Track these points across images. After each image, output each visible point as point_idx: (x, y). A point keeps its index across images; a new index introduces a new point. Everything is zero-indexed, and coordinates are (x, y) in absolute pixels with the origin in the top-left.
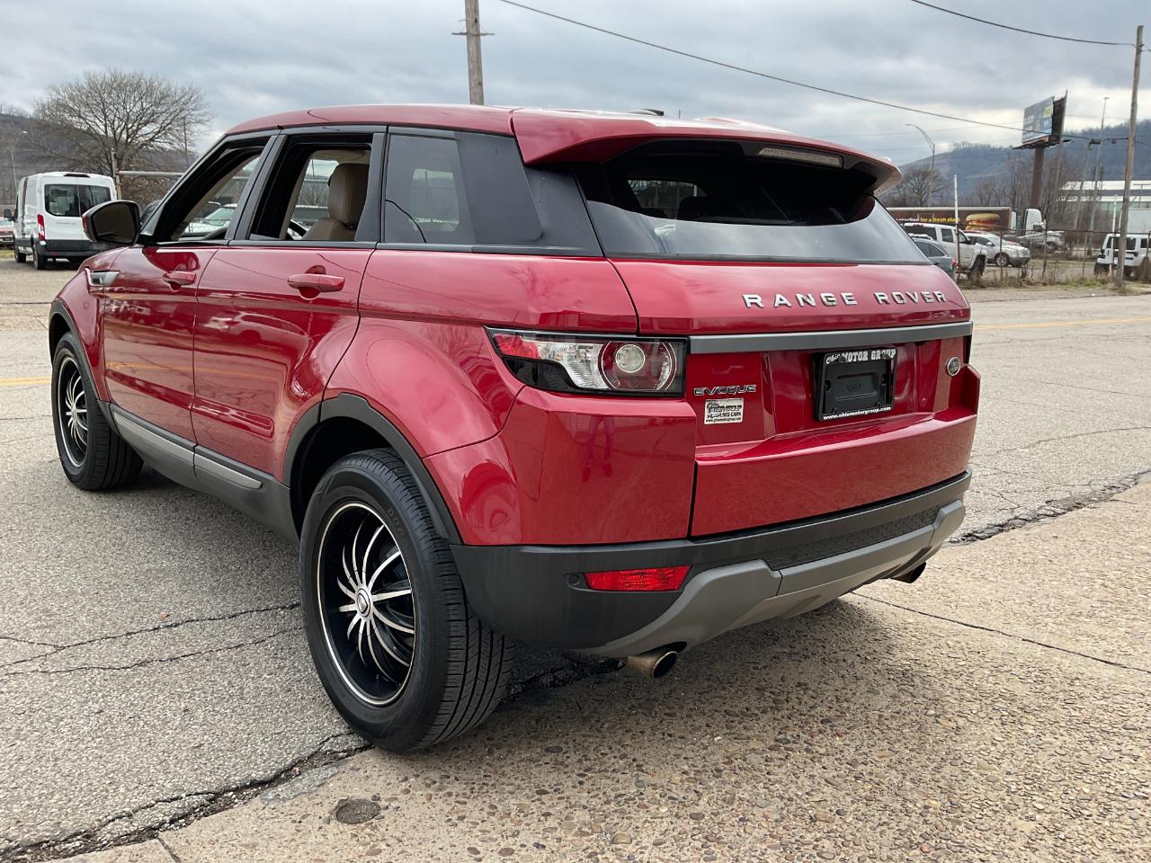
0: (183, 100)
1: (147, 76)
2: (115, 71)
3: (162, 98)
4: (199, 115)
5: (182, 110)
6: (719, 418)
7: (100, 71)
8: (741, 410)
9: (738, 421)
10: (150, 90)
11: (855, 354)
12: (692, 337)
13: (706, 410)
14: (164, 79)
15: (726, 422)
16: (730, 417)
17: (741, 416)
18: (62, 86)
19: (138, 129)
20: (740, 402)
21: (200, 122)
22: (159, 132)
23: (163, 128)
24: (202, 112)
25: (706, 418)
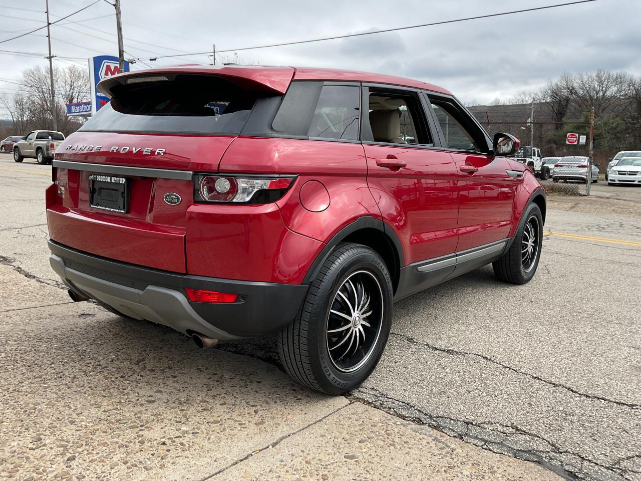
11: (104, 177)
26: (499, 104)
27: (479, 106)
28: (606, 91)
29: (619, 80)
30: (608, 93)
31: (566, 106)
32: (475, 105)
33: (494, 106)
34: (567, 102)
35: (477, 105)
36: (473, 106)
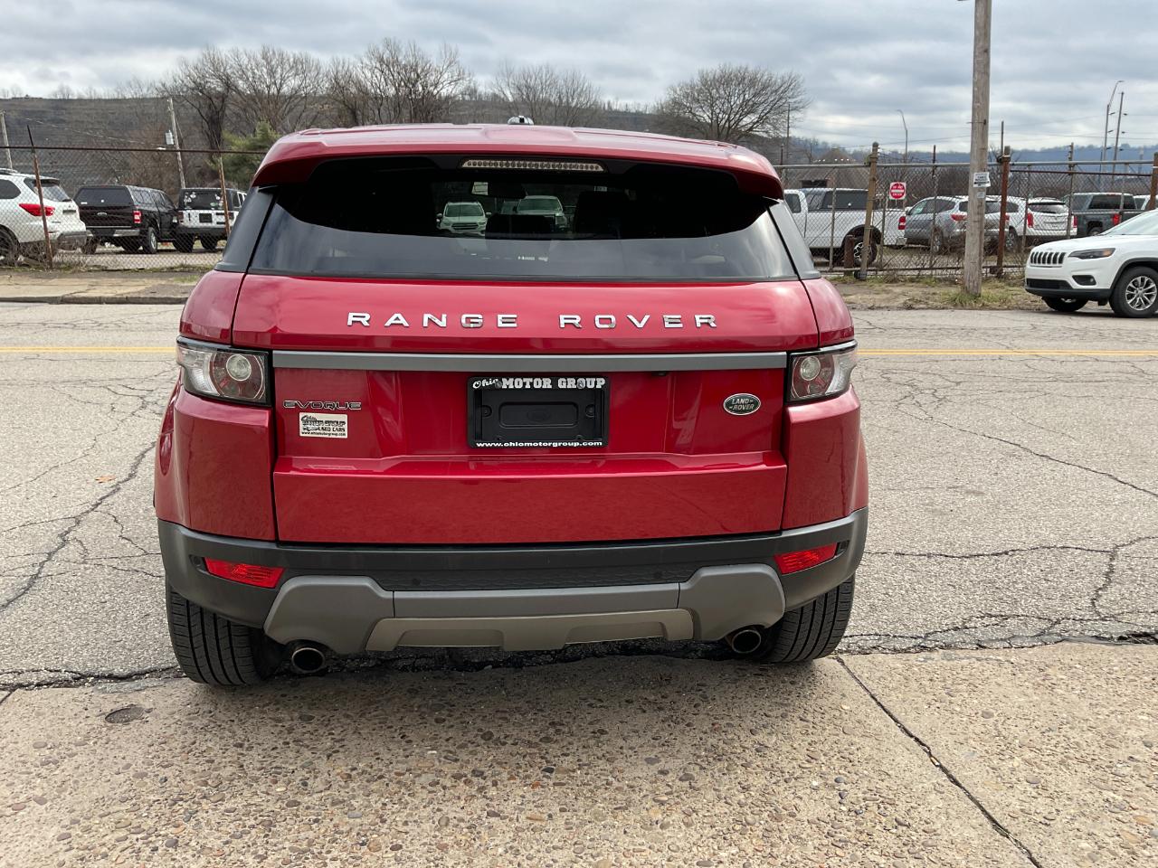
0: (782, 88)
1: (751, 69)
2: (725, 65)
3: (763, 90)
4: (795, 102)
5: (781, 98)
6: (318, 431)
7: (713, 67)
8: (346, 426)
9: (343, 437)
10: (753, 82)
11: (528, 380)
12: (274, 352)
13: (301, 422)
14: (766, 70)
15: (327, 436)
16: (332, 432)
17: (346, 432)
18: (679, 85)
19: (740, 120)
20: (344, 418)
21: (796, 109)
22: (758, 122)
23: (760, 118)
24: (798, 99)
25: (301, 430)
26: (70, 97)
27: (27, 98)
28: (281, 85)
29: (300, 66)
30: (285, 89)
31: (223, 108)
32: (17, 96)
33: (60, 100)
34: (223, 101)
35: (23, 96)
36: (13, 98)
